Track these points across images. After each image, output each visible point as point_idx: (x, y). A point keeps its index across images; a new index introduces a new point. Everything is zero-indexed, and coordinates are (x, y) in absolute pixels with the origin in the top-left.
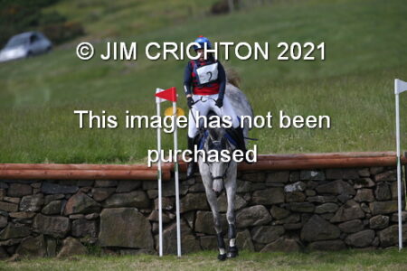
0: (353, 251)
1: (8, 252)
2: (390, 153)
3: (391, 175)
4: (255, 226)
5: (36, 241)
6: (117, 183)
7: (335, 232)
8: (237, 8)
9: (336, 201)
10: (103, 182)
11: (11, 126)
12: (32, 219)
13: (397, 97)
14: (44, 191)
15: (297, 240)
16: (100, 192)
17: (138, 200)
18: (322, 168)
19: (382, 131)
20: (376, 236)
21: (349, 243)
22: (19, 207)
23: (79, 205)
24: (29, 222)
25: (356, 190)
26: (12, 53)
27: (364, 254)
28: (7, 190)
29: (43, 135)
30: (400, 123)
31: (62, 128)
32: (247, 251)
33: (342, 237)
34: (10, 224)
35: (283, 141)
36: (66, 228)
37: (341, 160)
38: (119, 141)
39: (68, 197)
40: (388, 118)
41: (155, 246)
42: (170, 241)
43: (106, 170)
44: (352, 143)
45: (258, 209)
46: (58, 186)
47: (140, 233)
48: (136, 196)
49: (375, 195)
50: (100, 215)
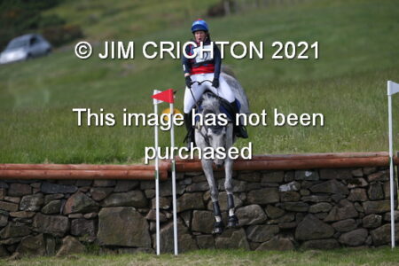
0: (347, 249)
1: (8, 250)
2: (382, 153)
3: (384, 175)
4: (250, 225)
5: (36, 240)
6: (115, 183)
7: (329, 231)
8: (233, 12)
9: (330, 200)
10: (102, 182)
11: (11, 126)
12: (32, 218)
14: (43, 190)
15: (292, 239)
16: (99, 192)
17: (136, 200)
18: (316, 168)
19: (375, 132)
20: (369, 235)
21: (342, 242)
22: (19, 206)
23: (78, 205)
24: (29, 221)
25: (350, 189)
27: (358, 253)
28: (7, 190)
29: (43, 136)
31: (61, 129)
32: (243, 249)
33: (336, 236)
34: (10, 223)
35: (278, 142)
36: (65, 227)
37: (335, 160)
38: (118, 142)
39: (67, 196)
40: (381, 119)
41: (152, 245)
42: (167, 240)
43: (104, 170)
44: (346, 143)
45: (253, 208)
46: (58, 186)
47: (137, 232)
48: (134, 196)
49: (367, 195)
50: (99, 214)
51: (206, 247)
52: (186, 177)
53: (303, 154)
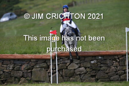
0: (112, 82)
1: (3, 82)
2: (124, 51)
3: (124, 58)
4: (81, 74)
5: (12, 79)
6: (38, 61)
7: (107, 76)
8: (76, 5)
9: (107, 66)
10: (33, 60)
11: (4, 42)
12: (11, 72)
13: (126, 33)
14: (14, 63)
15: (95, 79)
16: (32, 63)
17: (44, 66)
18: (103, 56)
19: (122, 44)
20: (120, 77)
21: (111, 80)
22: (7, 68)
23: (26, 68)
24: (10, 73)
25: (113, 63)
26: (4, 19)
27: (116, 83)
28: (3, 63)
29: (14, 45)
30: (127, 41)
31: (20, 43)
32: (79, 82)
33: (109, 78)
34: (4, 73)
35: (90, 47)
36: (22, 75)
37: (109, 53)
38: (38, 47)
39: (22, 65)
40: (124, 40)
41: (50, 81)
42: (54, 79)
43: (34, 56)
44: (112, 47)
45: (82, 69)
46: (19, 62)
47: (45, 76)
48: (44, 65)
49: (119, 64)
50: (32, 70)
51: (67, 81)
52: (61, 58)
53: (98, 51)
